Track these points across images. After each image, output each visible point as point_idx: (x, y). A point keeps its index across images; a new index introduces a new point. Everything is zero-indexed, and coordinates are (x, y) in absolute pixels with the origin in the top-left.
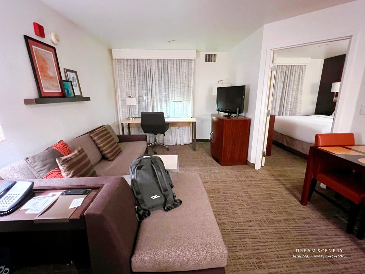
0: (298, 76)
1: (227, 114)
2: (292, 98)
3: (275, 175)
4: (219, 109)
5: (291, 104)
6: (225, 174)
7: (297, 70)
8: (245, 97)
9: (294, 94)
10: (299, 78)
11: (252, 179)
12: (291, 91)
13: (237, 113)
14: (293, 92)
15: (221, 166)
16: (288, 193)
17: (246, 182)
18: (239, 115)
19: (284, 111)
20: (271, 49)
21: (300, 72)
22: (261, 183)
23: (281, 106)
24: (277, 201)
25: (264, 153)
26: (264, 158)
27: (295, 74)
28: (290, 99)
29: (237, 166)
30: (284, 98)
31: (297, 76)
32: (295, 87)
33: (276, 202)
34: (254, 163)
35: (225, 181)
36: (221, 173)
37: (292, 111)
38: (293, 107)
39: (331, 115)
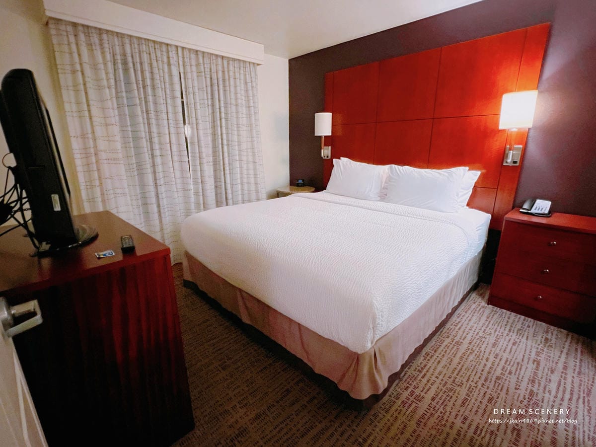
0: (243, 93)
2: (240, 151)
5: (241, 167)
7: (237, 75)
9: (243, 139)
10: (247, 97)
12: (235, 132)
14: (239, 135)
21: (245, 83)
28: (237, 153)
31: (241, 92)
37: (249, 183)
38: (248, 174)
39: (325, 189)
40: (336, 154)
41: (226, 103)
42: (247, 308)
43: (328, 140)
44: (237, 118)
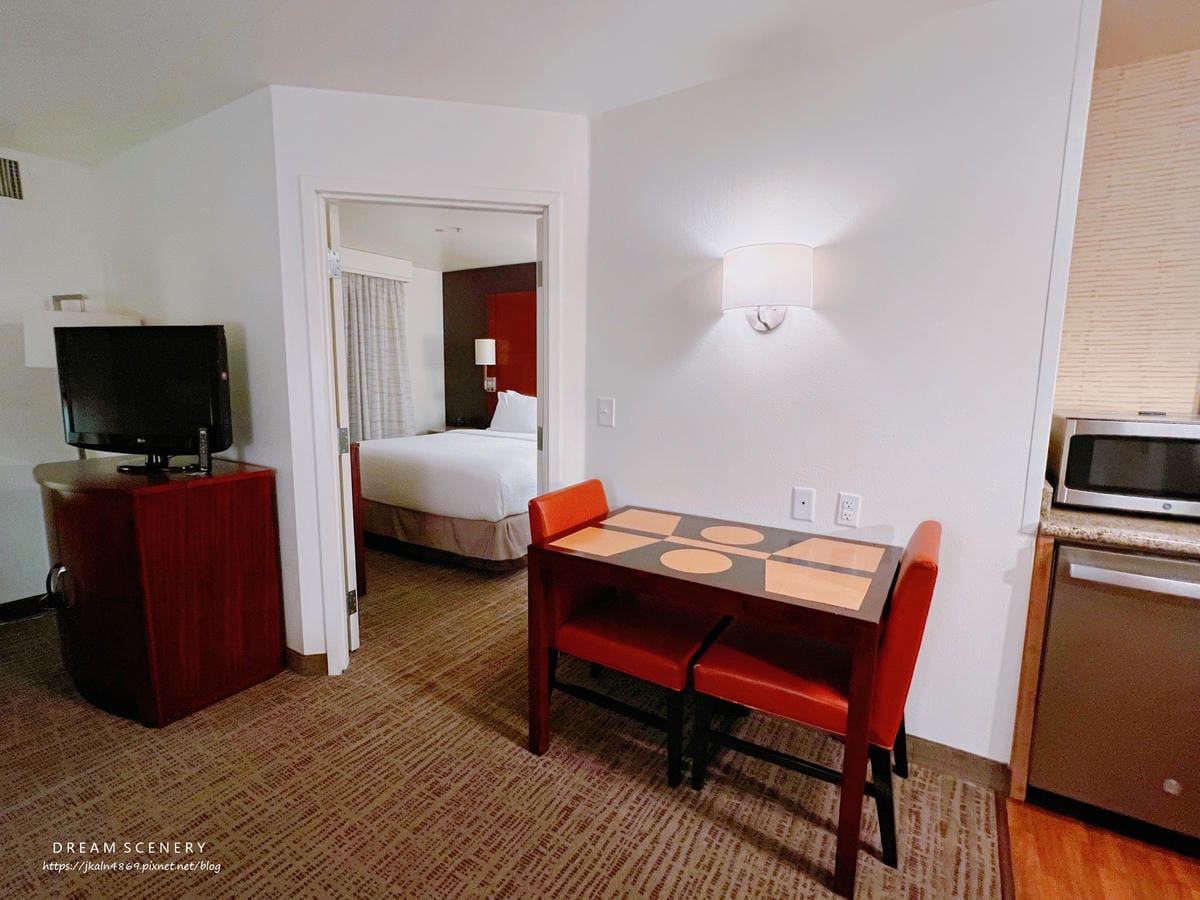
0: (386, 314)
1: (140, 460)
2: (381, 381)
3: (411, 671)
4: (82, 436)
5: (382, 401)
6: (189, 772)
7: (380, 294)
8: (230, 375)
9: (385, 367)
10: (391, 318)
11: (335, 734)
12: (376, 359)
13: (203, 448)
14: (380, 362)
15: (150, 732)
16: (479, 727)
17: (312, 767)
18: (212, 458)
19: (367, 423)
20: (318, 192)
21: (389, 302)
22: (374, 734)
23: (353, 407)
24: (462, 790)
25: (350, 596)
26: (355, 617)
27: (377, 306)
28: (377, 383)
29: (242, 699)
30: (358, 380)
31: (383, 312)
32: (385, 346)
33: (462, 794)
34: (323, 652)
35: (205, 817)
36: (167, 774)
37: (390, 421)
38: (389, 410)
39: (489, 426)
40: (502, 387)
41: (365, 326)
42: (402, 524)
43: (492, 371)
44: (378, 342)
